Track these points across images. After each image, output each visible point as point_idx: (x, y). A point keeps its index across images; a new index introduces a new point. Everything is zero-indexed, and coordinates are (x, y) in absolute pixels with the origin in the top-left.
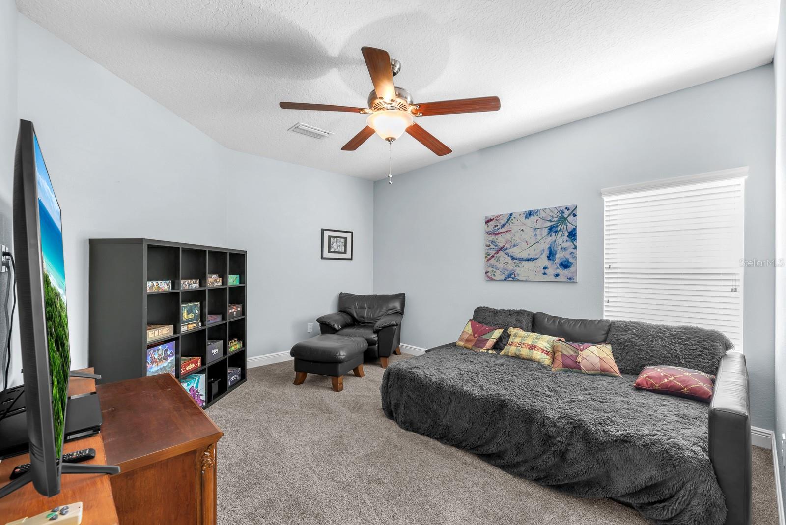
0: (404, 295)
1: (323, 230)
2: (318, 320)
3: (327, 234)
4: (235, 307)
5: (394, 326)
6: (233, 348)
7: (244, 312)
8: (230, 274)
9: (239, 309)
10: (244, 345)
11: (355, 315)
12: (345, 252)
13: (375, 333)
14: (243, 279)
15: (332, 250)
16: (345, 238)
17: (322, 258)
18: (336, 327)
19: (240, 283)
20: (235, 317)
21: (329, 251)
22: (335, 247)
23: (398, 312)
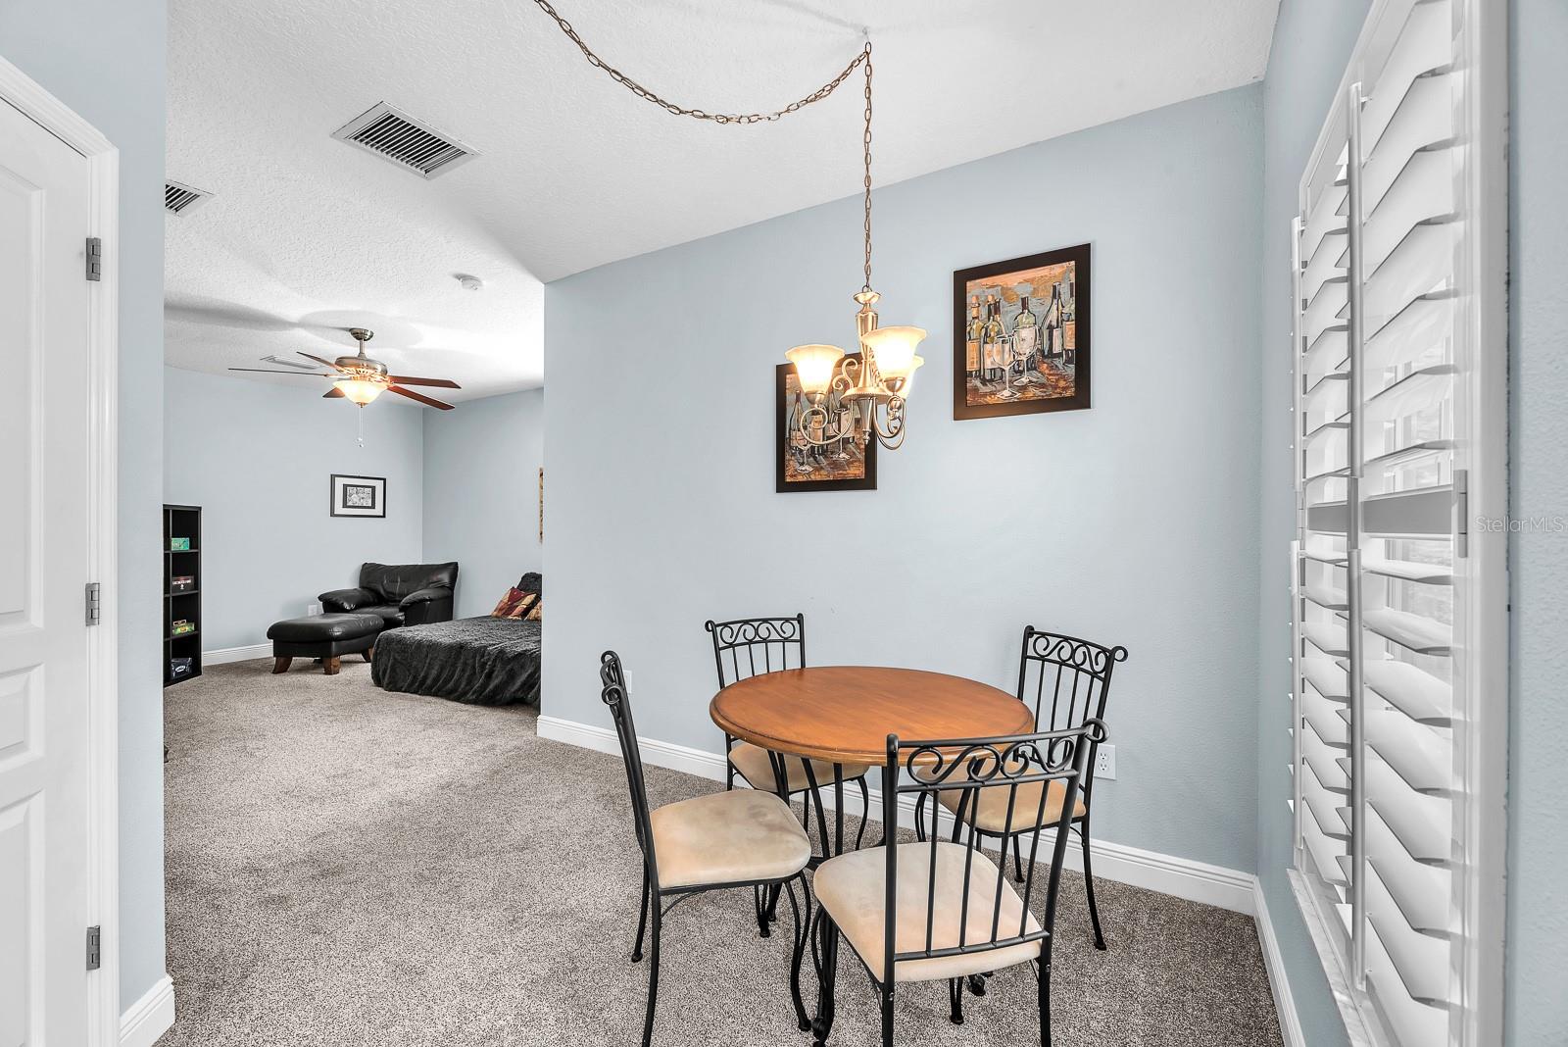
0: (457, 563)
1: (333, 477)
2: (320, 598)
3: (340, 483)
4: (182, 578)
5: (427, 600)
6: (179, 631)
7: (197, 584)
8: (173, 537)
9: (189, 581)
10: (198, 627)
11: (382, 592)
12: (373, 506)
13: (400, 611)
14: (195, 543)
15: (349, 504)
16: (373, 488)
17: (333, 514)
18: (346, 606)
19: (191, 548)
20: (182, 591)
21: (345, 505)
22: (354, 499)
23: (443, 586)
